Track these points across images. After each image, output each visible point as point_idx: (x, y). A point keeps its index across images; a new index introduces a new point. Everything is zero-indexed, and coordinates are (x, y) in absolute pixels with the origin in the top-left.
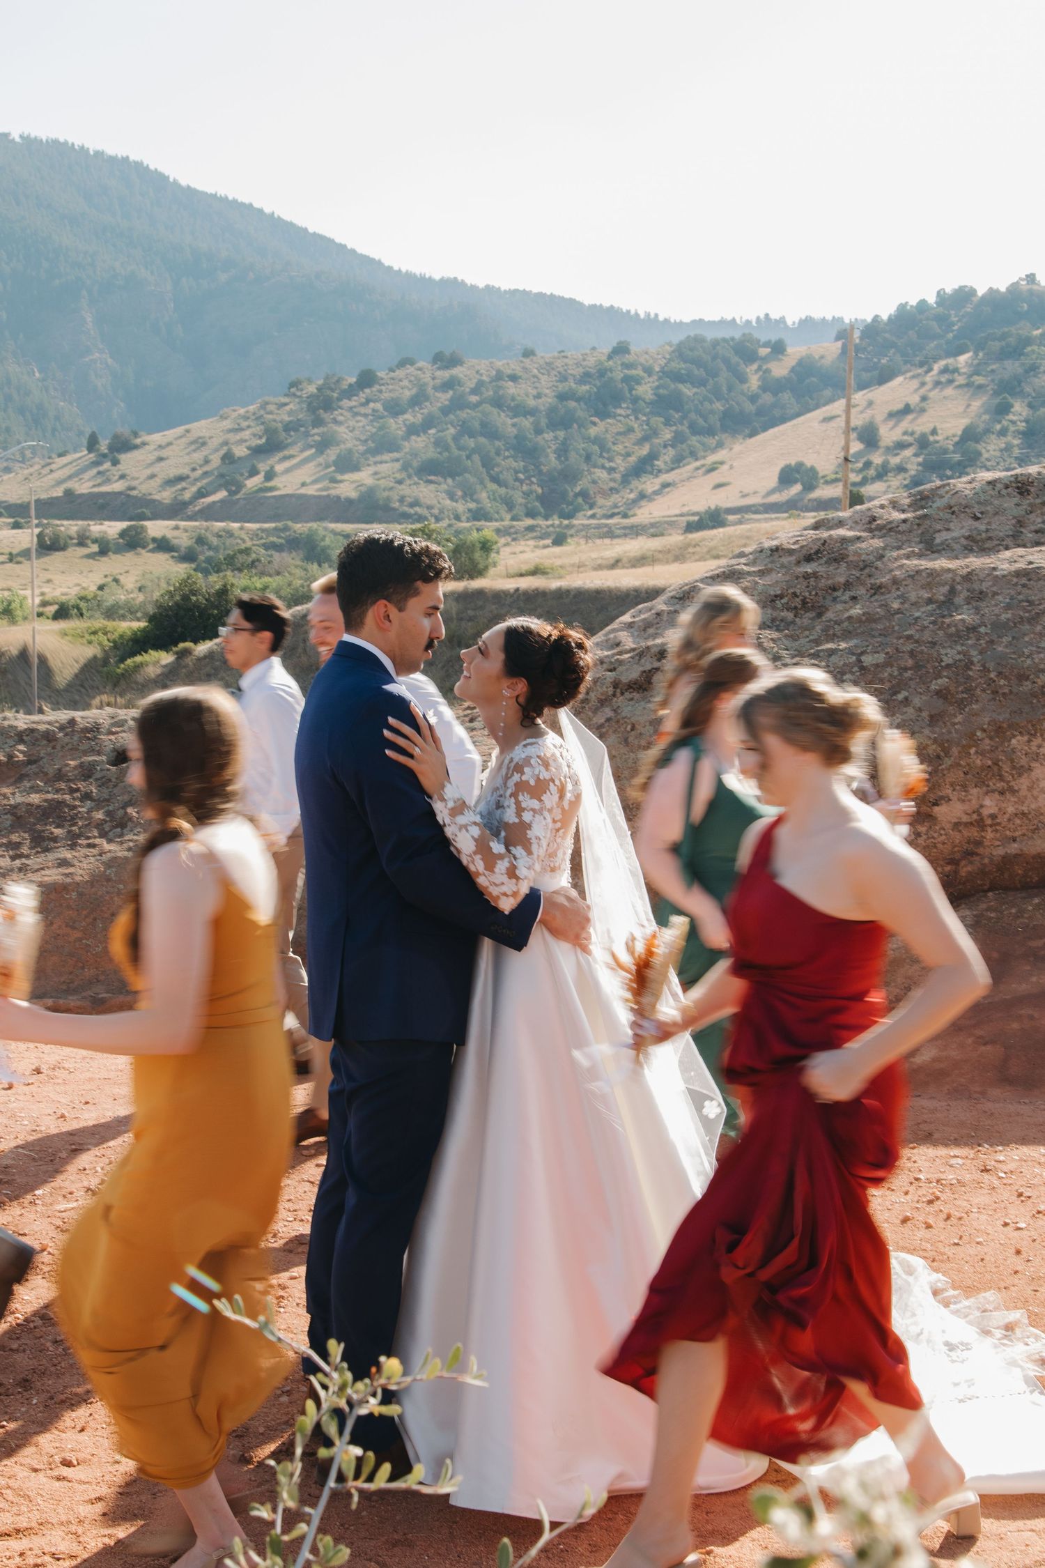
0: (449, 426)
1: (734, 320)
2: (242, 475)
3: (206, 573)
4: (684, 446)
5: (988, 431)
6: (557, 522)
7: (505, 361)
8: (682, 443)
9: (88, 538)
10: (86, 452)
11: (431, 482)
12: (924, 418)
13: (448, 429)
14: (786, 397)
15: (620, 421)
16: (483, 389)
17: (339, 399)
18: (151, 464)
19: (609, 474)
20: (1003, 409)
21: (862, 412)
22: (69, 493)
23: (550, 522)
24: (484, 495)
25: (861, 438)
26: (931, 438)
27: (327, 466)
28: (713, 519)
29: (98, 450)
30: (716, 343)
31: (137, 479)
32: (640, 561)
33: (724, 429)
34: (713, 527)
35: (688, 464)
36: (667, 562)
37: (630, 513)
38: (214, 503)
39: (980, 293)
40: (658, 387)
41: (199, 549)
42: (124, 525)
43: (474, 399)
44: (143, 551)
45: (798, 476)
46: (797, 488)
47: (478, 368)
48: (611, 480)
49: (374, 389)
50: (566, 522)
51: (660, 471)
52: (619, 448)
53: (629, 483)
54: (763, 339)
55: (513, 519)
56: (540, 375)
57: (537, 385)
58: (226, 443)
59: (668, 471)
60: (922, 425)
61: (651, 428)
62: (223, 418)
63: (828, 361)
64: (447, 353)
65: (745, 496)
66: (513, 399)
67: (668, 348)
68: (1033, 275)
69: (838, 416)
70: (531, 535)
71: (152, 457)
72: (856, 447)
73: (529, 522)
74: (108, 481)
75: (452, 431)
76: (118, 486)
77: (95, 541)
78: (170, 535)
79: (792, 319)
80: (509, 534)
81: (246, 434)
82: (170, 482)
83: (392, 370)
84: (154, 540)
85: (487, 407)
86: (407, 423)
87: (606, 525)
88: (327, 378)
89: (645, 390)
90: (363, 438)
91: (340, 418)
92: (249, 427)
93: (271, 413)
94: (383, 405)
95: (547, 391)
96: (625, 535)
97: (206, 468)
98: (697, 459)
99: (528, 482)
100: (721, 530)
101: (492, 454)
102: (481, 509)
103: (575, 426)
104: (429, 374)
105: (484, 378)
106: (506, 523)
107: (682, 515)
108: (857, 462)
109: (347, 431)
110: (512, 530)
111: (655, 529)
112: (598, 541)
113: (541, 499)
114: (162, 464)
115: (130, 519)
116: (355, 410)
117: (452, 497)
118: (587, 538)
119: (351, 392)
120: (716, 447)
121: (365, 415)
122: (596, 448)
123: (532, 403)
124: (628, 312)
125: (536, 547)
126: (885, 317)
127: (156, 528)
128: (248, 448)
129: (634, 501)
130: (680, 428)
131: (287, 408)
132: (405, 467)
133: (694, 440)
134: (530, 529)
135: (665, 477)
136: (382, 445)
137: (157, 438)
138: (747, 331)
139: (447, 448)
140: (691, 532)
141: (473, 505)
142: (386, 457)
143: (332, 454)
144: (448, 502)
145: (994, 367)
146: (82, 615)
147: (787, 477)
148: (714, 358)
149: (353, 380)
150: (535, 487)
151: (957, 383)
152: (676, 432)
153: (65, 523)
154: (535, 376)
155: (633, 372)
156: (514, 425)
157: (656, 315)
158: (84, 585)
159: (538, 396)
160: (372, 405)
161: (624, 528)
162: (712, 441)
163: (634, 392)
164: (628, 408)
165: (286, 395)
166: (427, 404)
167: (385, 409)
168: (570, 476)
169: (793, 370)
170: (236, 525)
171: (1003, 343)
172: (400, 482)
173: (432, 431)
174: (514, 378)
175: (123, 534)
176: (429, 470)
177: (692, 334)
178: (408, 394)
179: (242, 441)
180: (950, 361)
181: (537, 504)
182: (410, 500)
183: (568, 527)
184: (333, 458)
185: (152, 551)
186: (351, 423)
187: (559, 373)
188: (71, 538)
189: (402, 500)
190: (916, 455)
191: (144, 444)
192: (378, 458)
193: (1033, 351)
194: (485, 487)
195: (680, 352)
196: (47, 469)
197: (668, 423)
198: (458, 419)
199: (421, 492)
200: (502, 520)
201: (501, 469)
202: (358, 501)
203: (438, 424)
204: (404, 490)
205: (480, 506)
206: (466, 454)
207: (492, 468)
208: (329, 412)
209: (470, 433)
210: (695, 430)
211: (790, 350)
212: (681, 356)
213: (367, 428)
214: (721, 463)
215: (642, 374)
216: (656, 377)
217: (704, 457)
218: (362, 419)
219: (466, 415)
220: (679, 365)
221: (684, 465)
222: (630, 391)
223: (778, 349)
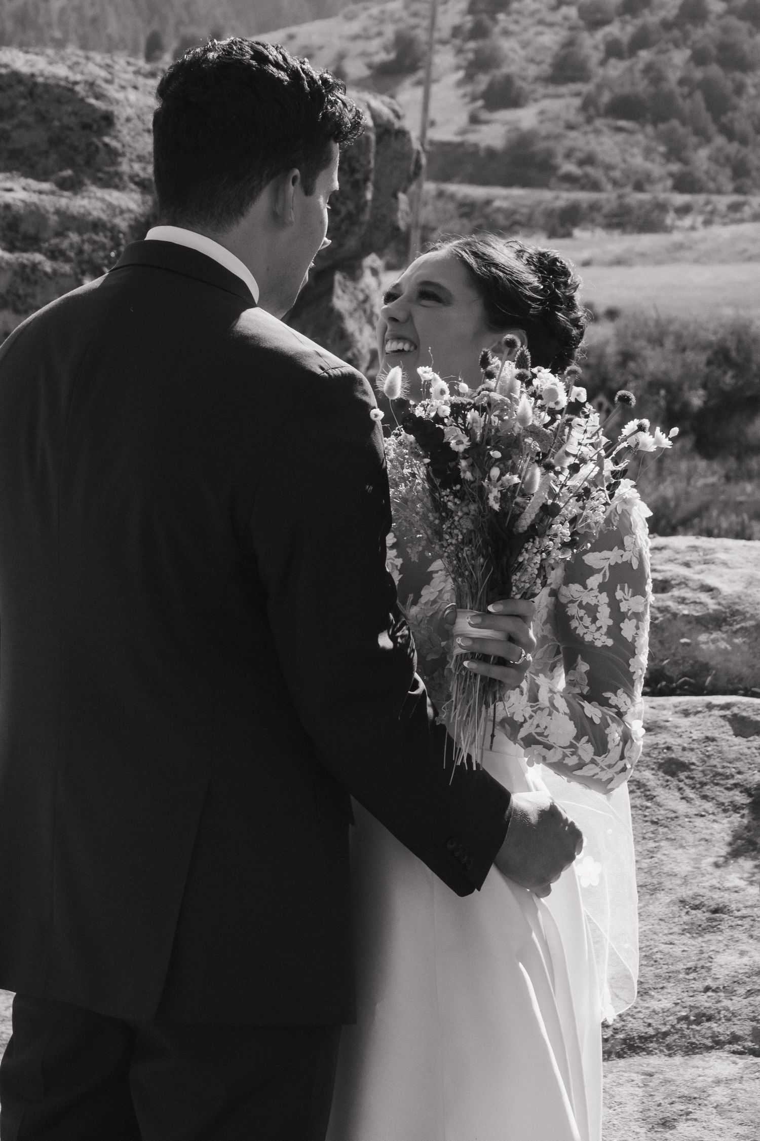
0: (671, 46)
11: (620, 130)
13: (667, 51)
24: (702, 154)
27: (475, 99)
62: (350, 18)
85: (733, 21)
86: (609, 38)
90: (538, 58)
91: (513, 27)
94: (579, 10)
102: (689, 173)
109: (517, 47)
116: (538, 16)
117: (648, 153)
121: (552, 25)
132: (588, 105)
136: (564, 70)
141: (675, 167)
142: (563, 89)
143: (486, 81)
144: (640, 161)
166: (646, 12)
167: (581, 16)
172: (570, 127)
173: (643, 53)
176: (622, 110)
182: (579, 155)
189: (568, 155)
192: (551, 89)
198: (686, 36)
199: (601, 144)
200: (719, 192)
201: (738, 115)
202: (505, 152)
203: (654, 43)
204: (576, 139)
205: (687, 169)
206: (686, 90)
207: (724, 112)
208: (501, 17)
209: (699, 58)
213: (548, 44)
218: (546, 30)
219: (700, 31)
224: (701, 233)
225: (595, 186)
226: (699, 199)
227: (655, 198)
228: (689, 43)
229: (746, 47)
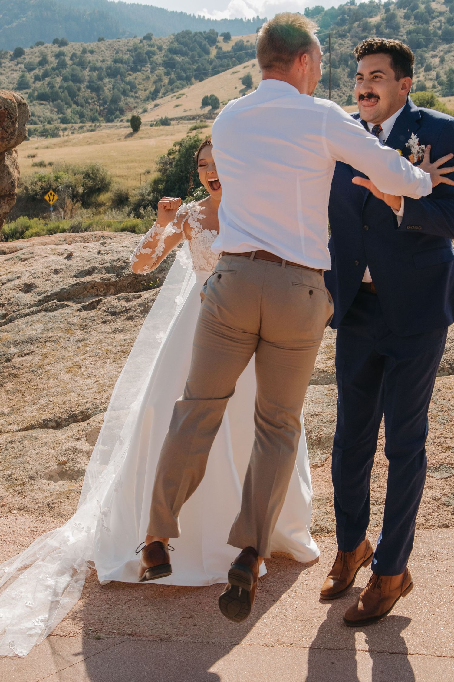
0: (55, 76)
7: (88, 43)
11: (42, 104)
13: (55, 77)
15: (143, 73)
16: (74, 58)
17: (4, 62)
19: (135, 100)
24: (69, 110)
25: (243, 83)
30: (196, 34)
35: (169, 95)
40: (164, 57)
43: (70, 62)
45: (210, 102)
46: (209, 108)
47: (74, 47)
48: (136, 102)
49: (22, 57)
52: (141, 87)
54: (221, 32)
56: (105, 50)
57: (103, 55)
61: (158, 77)
64: (60, 39)
66: (90, 62)
75: (58, 78)
83: (32, 48)
85: (75, 67)
86: (35, 74)
89: (159, 58)
90: (12, 82)
94: (24, 65)
95: (108, 59)
98: (174, 93)
99: (94, 104)
101: (76, 90)
102: (65, 117)
103: (119, 76)
105: (77, 52)
109: (5, 79)
113: (101, 112)
116: (11, 68)
117: (51, 111)
119: (10, 59)
121: (16, 71)
122: (130, 87)
123: (99, 64)
130: (173, 77)
132: (30, 96)
133: (178, 83)
139: (52, 87)
141: (61, 116)
144: (49, 114)
148: (194, 42)
149: (12, 53)
150: (96, 106)
152: (170, 79)
154: (102, 51)
155: (152, 49)
156: (88, 76)
159: (103, 61)
160: (20, 65)
163: (151, 59)
164: (148, 67)
166: (47, 65)
167: (25, 68)
168: (115, 100)
169: (233, 48)
173: (47, 79)
174: (92, 52)
176: (43, 97)
178: (38, 60)
181: (97, 114)
186: (8, 75)
187: (115, 49)
194: (71, 106)
197: (167, 74)
198: (60, 73)
199: (36, 109)
200: (75, 123)
201: (79, 98)
203: (50, 75)
205: (65, 116)
206: (62, 90)
207: (75, 97)
209: (65, 79)
210: (180, 78)
211: (232, 38)
212: (177, 40)
213: (15, 77)
214: (183, 95)
215: (157, 51)
216: (163, 51)
217: (177, 92)
218: (14, 72)
219: (65, 71)
220: (176, 45)
221: (167, 96)
222: (150, 60)
223: (227, 37)
224: (71, 137)
225: (35, 123)
226: (70, 125)
227: (55, 126)
228: (61, 75)
229: (80, 75)
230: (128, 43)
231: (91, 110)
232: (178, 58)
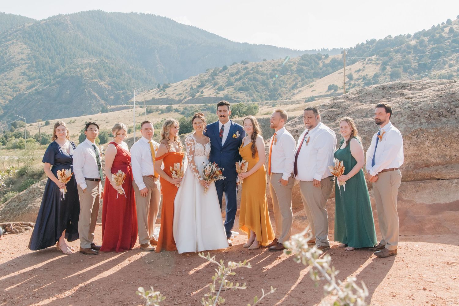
1: (315, 50)
2: (195, 93)
3: (187, 117)
4: (304, 81)
5: (380, 75)
6: (273, 101)
7: (259, 62)
8: (304, 80)
9: (158, 109)
10: (157, 89)
11: (242, 93)
12: (364, 72)
13: (245, 79)
14: (329, 68)
15: (288, 76)
16: (254, 69)
17: (219, 73)
18: (173, 91)
20: (384, 69)
21: (348, 71)
22: (153, 99)
23: (271, 101)
24: (255, 95)
25: (348, 78)
26: (366, 77)
27: (216, 90)
28: (312, 99)
29: (160, 88)
30: (311, 56)
31: (170, 94)
32: (294, 110)
33: (314, 77)
34: (312, 101)
35: (305, 86)
36: (301, 110)
37: (291, 98)
38: (189, 100)
39: (377, 40)
40: (297, 67)
41: (185, 111)
42: (167, 106)
43: (251, 72)
44: (172, 112)
45: (333, 88)
46: (333, 91)
47: (252, 64)
48: (286, 90)
49: (227, 70)
50: (275, 101)
51: (298, 88)
52: (288, 82)
53: (291, 91)
54: (323, 54)
55: (262, 101)
56: (268, 65)
57: (267, 68)
58: (191, 85)
59: (300, 88)
60: (363, 74)
61: (295, 77)
62: (191, 79)
63: (339, 59)
64: (245, 61)
65: (319, 93)
66: (261, 72)
67: (299, 57)
68: (391, 35)
69: (343, 72)
70: (266, 105)
71: (174, 89)
72: (347, 80)
73: (266, 101)
74: (163, 95)
75: (247, 80)
76: (165, 97)
77: (160, 110)
78: (178, 108)
79: (330, 49)
80: (261, 105)
81: (196, 83)
82: (178, 95)
83: (231, 66)
84: (174, 109)
85: (255, 74)
86: (235, 78)
87: (285, 101)
88: (215, 68)
89: (294, 68)
90: (224, 82)
91: (219, 78)
92: (197, 81)
93: (201, 77)
95: (270, 69)
96: (290, 104)
97: (187, 91)
98: (307, 85)
99: (265, 92)
100: (314, 102)
101: (256, 85)
102: (254, 99)
104: (241, 66)
105: (254, 67)
106: (260, 102)
107: (304, 98)
108: (347, 84)
109: (220, 81)
110: (262, 104)
111: (298, 102)
112: (283, 106)
113: (269, 96)
114: (176, 91)
115: (168, 105)
116: (222, 76)
118: (281, 105)
119: (221, 72)
120: (312, 81)
121: (225, 77)
122: (282, 83)
123: (266, 72)
124: (289, 49)
125: (268, 107)
126: (353, 47)
127: (175, 106)
128: (197, 86)
129: (292, 95)
130: (303, 77)
131: (206, 76)
132: (235, 89)
133: (306, 80)
134: (267, 103)
135: (300, 89)
136: (229, 84)
137: (174, 84)
138: (319, 52)
139: (245, 84)
140: (306, 102)
141: (252, 98)
142: (230, 87)
143: (217, 87)
144: (246, 97)
145: (381, 59)
146: (157, 128)
147: (330, 88)
148: (311, 60)
149: (222, 68)
150: (267, 93)
151: (372, 63)
152: (302, 78)
153: (153, 106)
154: (266, 66)
155: (291, 64)
156: (261, 78)
157: (296, 49)
158: (158, 121)
159: (267, 71)
160: (226, 74)
161: (290, 102)
162: (311, 80)
164: (290, 73)
165: (205, 73)
166: (240, 73)
167: (230, 75)
168: (276, 90)
169: (331, 61)
170: (194, 105)
171: (383, 53)
172: (234, 93)
173: (241, 80)
174: (261, 66)
175: (167, 108)
176: (241, 90)
177: (305, 54)
178: (235, 71)
179: (195, 84)
180: (370, 57)
181: (268, 97)
183: (275, 102)
184: (217, 88)
185: (174, 112)
186: (222, 79)
187: (272, 65)
188: (154, 110)
189: (235, 97)
190: (362, 81)
191: (171, 86)
192: (228, 87)
193: (391, 54)
194: (255, 93)
195: (302, 58)
196: (148, 93)
197: (300, 76)
198: (247, 77)
199: (239, 95)
200: (259, 101)
201: (258, 89)
202: (224, 98)
203: (243, 78)
204: (235, 95)
207: (256, 89)
208: (216, 77)
210: (307, 77)
211: (330, 56)
212: (302, 59)
213: (225, 80)
214: (314, 85)
215: (293, 64)
216: (296, 65)
217: (309, 84)
218: (224, 78)
219: (250, 76)
220: (302, 61)
221: (304, 86)
222: (290, 68)
223: (327, 56)
230: (278, 61)
231: (265, 95)
232: (304, 68)
